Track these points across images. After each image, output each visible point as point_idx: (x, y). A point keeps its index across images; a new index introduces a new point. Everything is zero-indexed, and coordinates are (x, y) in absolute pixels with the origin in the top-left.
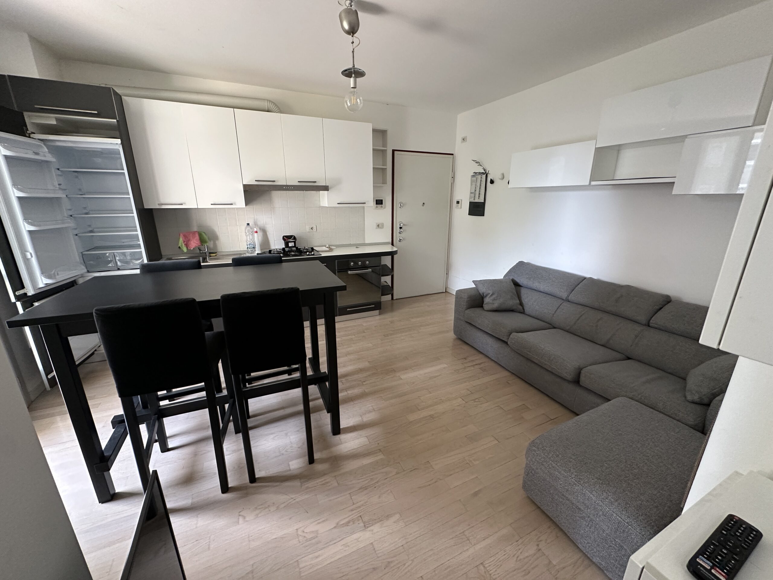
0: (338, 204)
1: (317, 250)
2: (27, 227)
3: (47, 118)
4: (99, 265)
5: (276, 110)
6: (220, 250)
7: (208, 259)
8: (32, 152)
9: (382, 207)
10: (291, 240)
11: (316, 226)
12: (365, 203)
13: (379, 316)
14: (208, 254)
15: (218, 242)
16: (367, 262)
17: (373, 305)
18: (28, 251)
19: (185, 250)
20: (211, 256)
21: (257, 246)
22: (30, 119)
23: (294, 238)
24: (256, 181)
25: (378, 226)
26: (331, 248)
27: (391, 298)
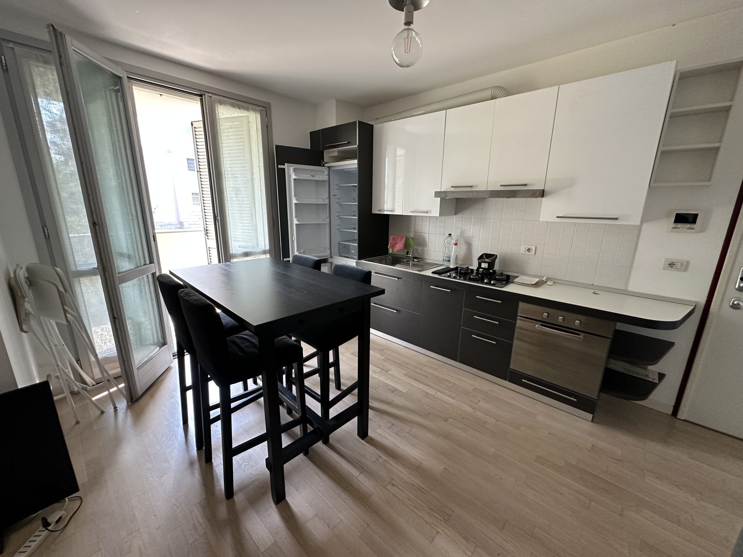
0: (557, 217)
1: (515, 280)
2: (295, 222)
3: (334, 151)
4: (344, 252)
5: (501, 95)
6: (426, 257)
7: (411, 263)
8: (310, 175)
9: (693, 229)
10: (487, 260)
11: (536, 247)
12: (617, 219)
13: (591, 423)
14: (411, 258)
15: (426, 249)
16: (577, 322)
17: (575, 398)
18: (294, 236)
19: (390, 251)
20: (414, 261)
21: (452, 260)
22: (328, 154)
23: (495, 257)
24: (452, 187)
25: (672, 265)
26: (547, 282)
27: (670, 411)
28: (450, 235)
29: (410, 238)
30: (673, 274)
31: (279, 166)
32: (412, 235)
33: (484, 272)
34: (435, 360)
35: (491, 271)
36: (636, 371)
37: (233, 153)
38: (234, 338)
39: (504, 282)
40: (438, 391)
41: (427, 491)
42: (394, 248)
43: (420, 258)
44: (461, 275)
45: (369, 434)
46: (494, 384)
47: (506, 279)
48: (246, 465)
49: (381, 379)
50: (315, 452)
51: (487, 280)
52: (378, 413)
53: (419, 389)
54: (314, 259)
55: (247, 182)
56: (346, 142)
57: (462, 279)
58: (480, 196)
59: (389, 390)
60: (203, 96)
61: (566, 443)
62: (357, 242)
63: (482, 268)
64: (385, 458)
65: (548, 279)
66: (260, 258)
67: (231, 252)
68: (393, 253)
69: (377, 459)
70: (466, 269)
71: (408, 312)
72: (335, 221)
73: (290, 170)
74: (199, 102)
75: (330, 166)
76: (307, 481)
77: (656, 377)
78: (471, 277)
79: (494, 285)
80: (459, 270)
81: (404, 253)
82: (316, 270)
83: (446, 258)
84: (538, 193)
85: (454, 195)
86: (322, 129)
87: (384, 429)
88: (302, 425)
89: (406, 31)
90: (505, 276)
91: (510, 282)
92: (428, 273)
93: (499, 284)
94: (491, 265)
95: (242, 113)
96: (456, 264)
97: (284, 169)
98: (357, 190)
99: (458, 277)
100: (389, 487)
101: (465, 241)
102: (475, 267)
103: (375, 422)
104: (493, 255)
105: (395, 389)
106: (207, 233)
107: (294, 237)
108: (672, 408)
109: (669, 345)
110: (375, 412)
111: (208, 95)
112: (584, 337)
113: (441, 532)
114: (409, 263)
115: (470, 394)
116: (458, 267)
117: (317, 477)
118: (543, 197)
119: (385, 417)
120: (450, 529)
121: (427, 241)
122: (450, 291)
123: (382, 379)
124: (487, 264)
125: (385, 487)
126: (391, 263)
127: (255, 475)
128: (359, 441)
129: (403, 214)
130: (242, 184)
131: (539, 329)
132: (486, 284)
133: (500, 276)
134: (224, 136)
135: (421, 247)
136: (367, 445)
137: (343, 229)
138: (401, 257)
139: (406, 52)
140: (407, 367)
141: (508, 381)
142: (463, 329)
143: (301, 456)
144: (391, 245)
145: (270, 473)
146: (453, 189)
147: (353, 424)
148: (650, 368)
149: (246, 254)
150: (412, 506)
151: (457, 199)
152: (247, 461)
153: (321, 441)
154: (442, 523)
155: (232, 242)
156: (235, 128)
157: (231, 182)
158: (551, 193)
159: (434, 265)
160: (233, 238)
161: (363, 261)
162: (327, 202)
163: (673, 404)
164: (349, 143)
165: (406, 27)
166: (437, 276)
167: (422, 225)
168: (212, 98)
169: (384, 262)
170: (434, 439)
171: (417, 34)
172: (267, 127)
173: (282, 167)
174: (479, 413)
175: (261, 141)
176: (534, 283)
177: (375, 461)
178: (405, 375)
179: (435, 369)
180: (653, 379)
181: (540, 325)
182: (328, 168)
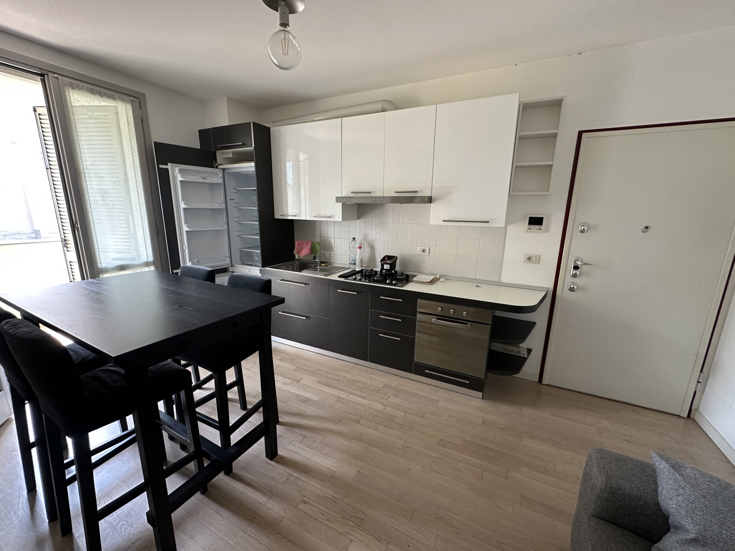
0: (444, 221)
1: (413, 279)
2: (185, 228)
3: (228, 153)
4: (247, 260)
5: (390, 109)
6: (333, 261)
7: (318, 267)
8: (200, 177)
9: (541, 229)
10: (389, 262)
11: (429, 248)
12: (488, 222)
13: (481, 400)
14: (319, 263)
15: (332, 253)
16: (465, 313)
17: (468, 381)
18: (184, 244)
19: (297, 257)
20: (321, 266)
21: (357, 263)
22: (221, 155)
23: (395, 259)
24: (352, 192)
25: (529, 259)
26: (440, 279)
27: (537, 379)
28: (354, 239)
29: (316, 243)
30: (530, 265)
31: (160, 165)
32: (318, 240)
33: (387, 273)
34: (346, 363)
35: (393, 272)
36: (511, 350)
37: (95, 149)
38: (97, 372)
39: (405, 282)
40: (351, 393)
41: (341, 499)
42: (300, 253)
43: (327, 263)
44: (366, 277)
45: (279, 453)
46: (401, 378)
47: (406, 278)
48: (122, 525)
49: (292, 391)
50: (216, 487)
51: (389, 280)
52: (288, 428)
53: (332, 394)
54: (206, 269)
55: (117, 183)
56: (241, 144)
57: (367, 281)
58: (378, 202)
59: (301, 401)
60: (46, 76)
61: (462, 422)
62: (260, 248)
63: (385, 270)
64: (295, 475)
65: (441, 276)
66: (143, 271)
67: (99, 266)
68: (300, 258)
69: (288, 479)
70: (370, 271)
71: (318, 317)
72: (235, 228)
73: (175, 171)
74: (40, 83)
75: (225, 168)
76: (204, 523)
77: (526, 353)
78: (375, 278)
79: (395, 285)
80: (364, 273)
81: (311, 258)
82: (207, 282)
83: (352, 261)
84: (426, 200)
85: (354, 200)
86: (212, 128)
87: (296, 444)
88: (196, 460)
89: (282, 32)
90: (405, 276)
91: (410, 281)
92: (335, 277)
93: (400, 284)
94: (393, 266)
95: (106, 102)
96: (362, 267)
97: (167, 169)
98: (256, 193)
99: (363, 279)
100: (301, 506)
101: (369, 245)
102: (378, 269)
103: (285, 438)
104: (394, 257)
105: (307, 399)
106: (67, 244)
107: (184, 246)
108: (538, 376)
109: (532, 325)
110: (285, 427)
111: (53, 75)
112: (471, 325)
113: (355, 539)
114: (316, 267)
115: (381, 392)
116: (363, 270)
117: (218, 516)
118: (431, 203)
119: (296, 430)
120: (363, 533)
121: (333, 245)
122: (356, 293)
123: (294, 390)
124: (389, 265)
125: (296, 507)
126: (298, 269)
127: (136, 535)
128: (267, 463)
129: (307, 219)
130: (111, 185)
131: (436, 322)
132: (389, 284)
133: (401, 276)
134: (81, 128)
135: (327, 252)
136: (277, 465)
137: (244, 235)
138: (307, 262)
139: (284, 54)
140: (318, 374)
141: (414, 374)
142: (370, 329)
143: (198, 495)
144: (297, 251)
145: (153, 528)
146: (353, 195)
147: (260, 445)
148: (521, 345)
149: (122, 268)
150: (324, 520)
151: (358, 204)
152: (124, 519)
153: (223, 472)
154: (355, 529)
155: (101, 253)
156: (96, 118)
157: (94, 183)
158: (437, 199)
159: (341, 269)
160: (101, 249)
161: (267, 268)
162: (223, 206)
163: (539, 373)
164: (244, 145)
165: (282, 28)
166: (343, 280)
167: (327, 229)
168: (59, 80)
169: (291, 268)
170: (347, 444)
171: (294, 37)
172: (142, 120)
173: (164, 167)
174: (389, 409)
175: (135, 135)
176: (429, 281)
177: (285, 482)
178: (317, 382)
179: (348, 372)
180: (524, 355)
181: (436, 319)
182: (222, 171)
